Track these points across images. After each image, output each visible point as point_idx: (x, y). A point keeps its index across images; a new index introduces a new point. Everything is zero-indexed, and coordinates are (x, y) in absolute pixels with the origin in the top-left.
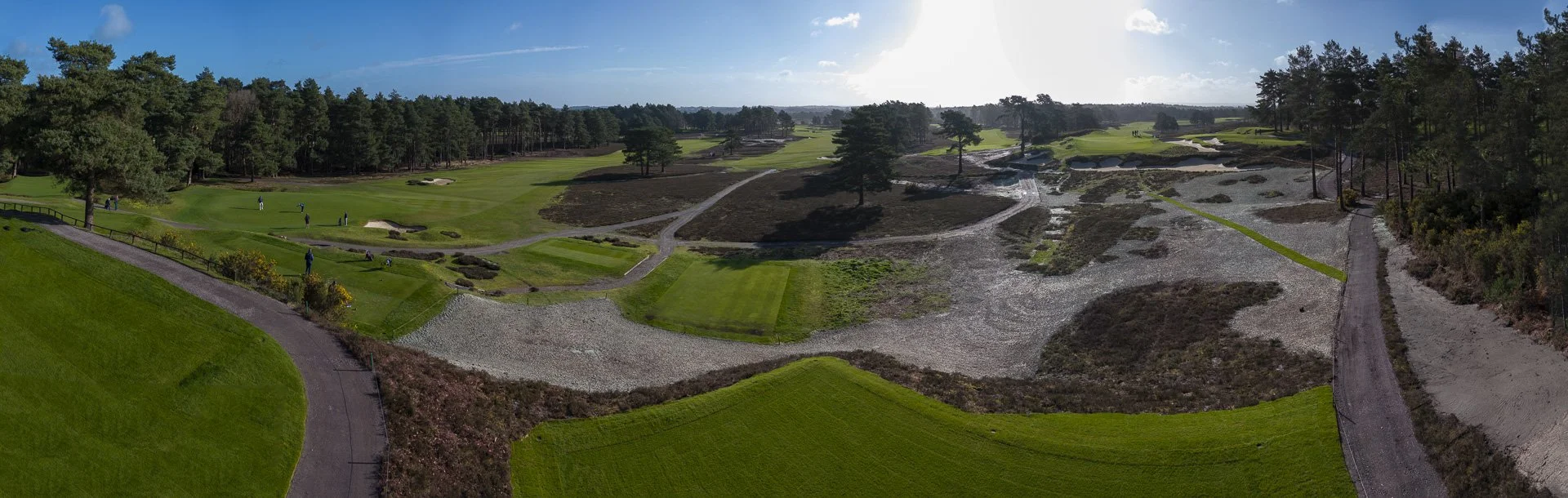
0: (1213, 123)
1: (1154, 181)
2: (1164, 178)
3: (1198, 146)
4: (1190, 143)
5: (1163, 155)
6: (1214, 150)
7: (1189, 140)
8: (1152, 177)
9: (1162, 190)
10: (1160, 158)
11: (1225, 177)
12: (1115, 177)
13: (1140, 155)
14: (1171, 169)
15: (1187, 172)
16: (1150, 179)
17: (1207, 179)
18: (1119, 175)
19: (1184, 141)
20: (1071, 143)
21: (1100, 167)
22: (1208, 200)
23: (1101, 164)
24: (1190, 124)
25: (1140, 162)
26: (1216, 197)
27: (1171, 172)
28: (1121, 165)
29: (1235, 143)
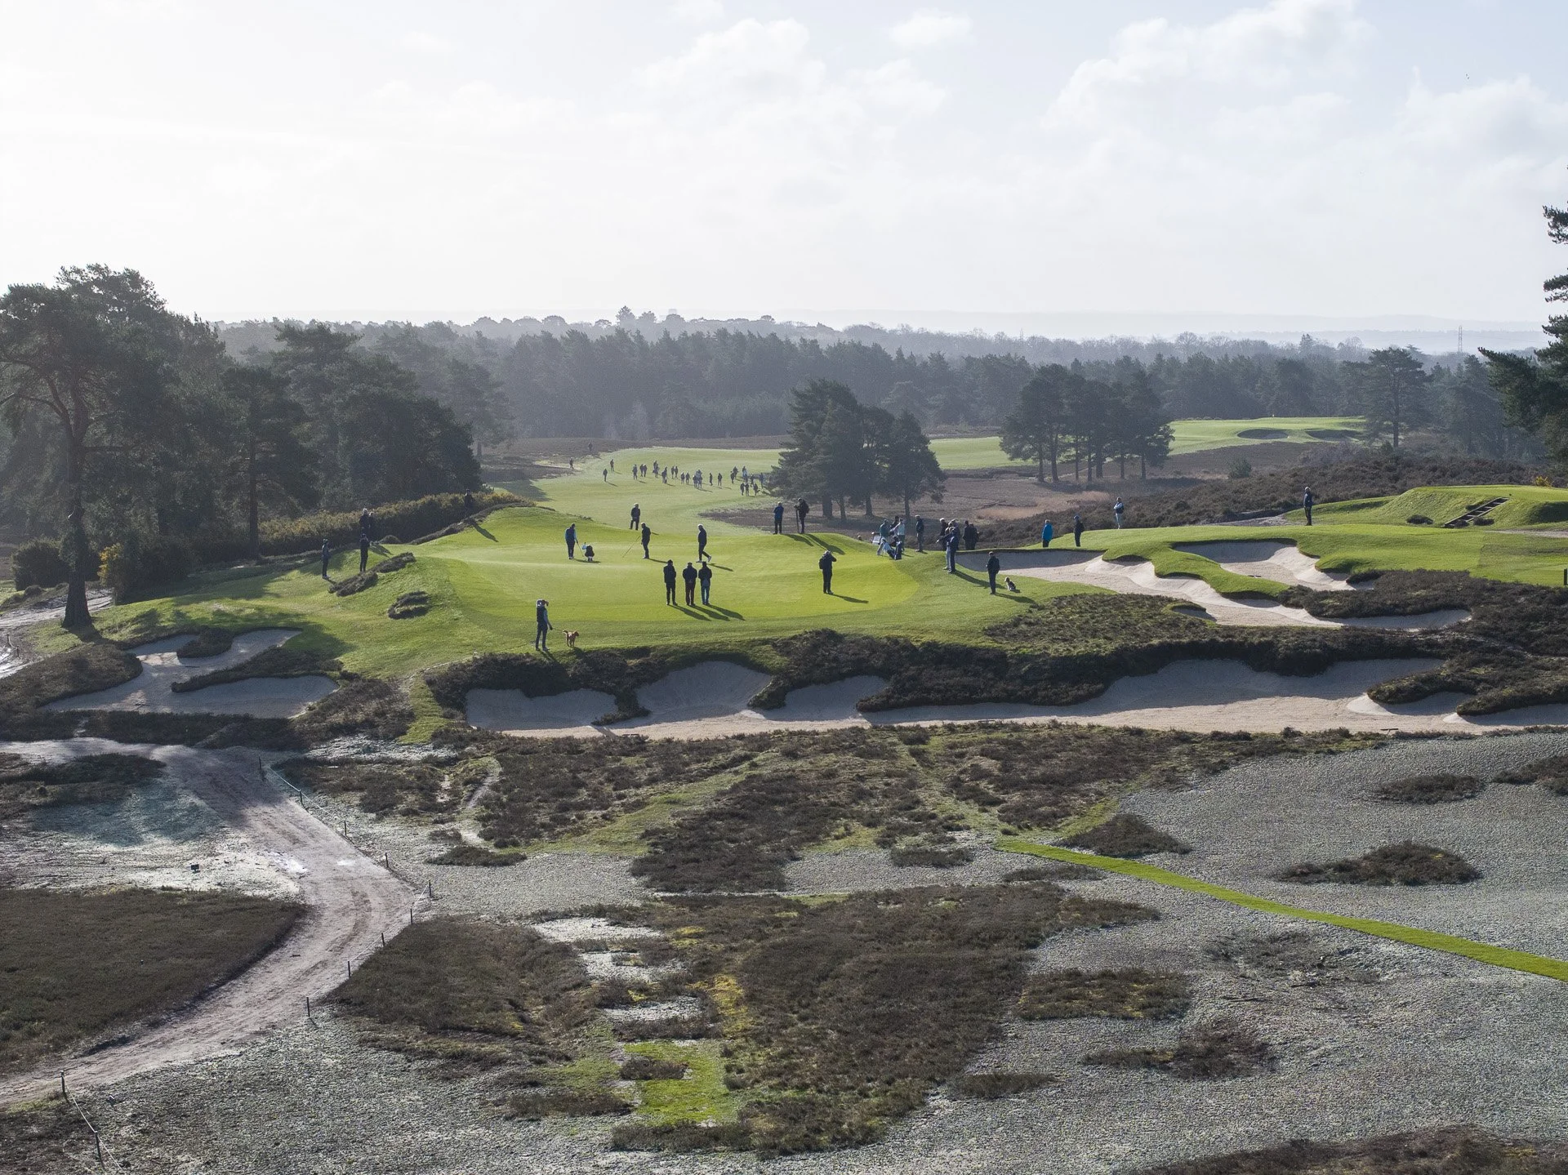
0: (1157, 453)
1: (1005, 785)
2: (1057, 765)
3: (1198, 593)
4: (1143, 579)
5: (1008, 647)
6: (1299, 618)
7: (1132, 559)
8: (986, 763)
9: (1073, 826)
10: (996, 663)
11: (1406, 763)
12: (770, 764)
13: (872, 644)
14: (1084, 721)
15: (1182, 738)
16: (979, 774)
17: (1309, 769)
18: (791, 755)
19: (1096, 565)
20: (407, 583)
21: (642, 715)
22: (1347, 872)
23: (644, 700)
24: (1001, 459)
25: (877, 688)
26: (1385, 855)
27: (1082, 736)
28: (770, 705)
29: (1424, 577)
